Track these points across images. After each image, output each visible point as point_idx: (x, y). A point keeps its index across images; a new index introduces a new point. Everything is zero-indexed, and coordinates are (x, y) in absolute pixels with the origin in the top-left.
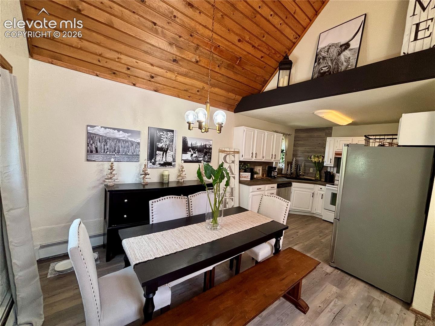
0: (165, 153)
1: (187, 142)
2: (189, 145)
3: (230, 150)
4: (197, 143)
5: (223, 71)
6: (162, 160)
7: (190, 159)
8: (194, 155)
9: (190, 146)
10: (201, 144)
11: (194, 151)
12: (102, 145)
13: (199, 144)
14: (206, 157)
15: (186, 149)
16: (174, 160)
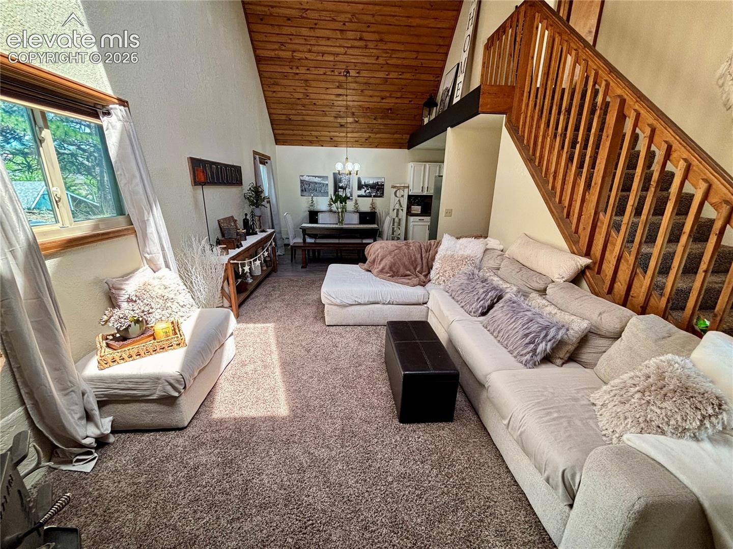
0: (344, 190)
1: (361, 181)
3: (401, 186)
4: (369, 182)
5: (380, 121)
7: (364, 194)
9: (364, 184)
10: (373, 182)
11: (367, 188)
13: (371, 182)
15: (360, 187)
16: (351, 196)
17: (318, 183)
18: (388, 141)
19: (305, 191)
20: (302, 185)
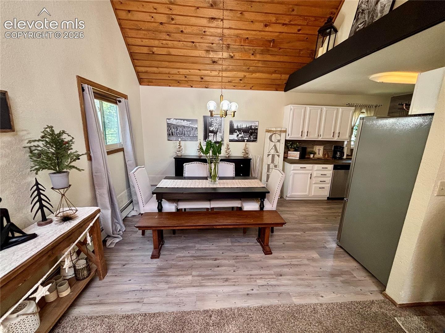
0: (215, 135)
1: (233, 124)
2: (235, 127)
3: (277, 130)
4: (242, 125)
5: (258, 57)
6: (213, 140)
7: (236, 138)
8: (240, 136)
9: (236, 128)
10: (247, 126)
11: (240, 132)
12: (175, 130)
13: (244, 126)
14: (251, 137)
15: (232, 131)
16: (222, 140)
17: (187, 127)
18: (264, 82)
19: (172, 135)
20: (169, 129)
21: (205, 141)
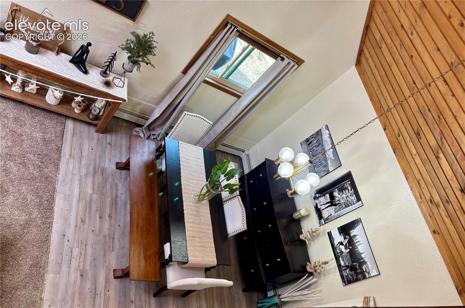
0: (330, 204)
1: (355, 228)
2: (353, 232)
4: (360, 244)
6: (321, 205)
7: (336, 242)
8: (342, 248)
9: (352, 235)
10: (362, 253)
11: (348, 245)
12: (315, 145)
13: (360, 249)
14: (348, 270)
15: (345, 230)
16: (326, 220)
17: (325, 157)
19: (309, 145)
20: (314, 136)
21: (315, 194)
